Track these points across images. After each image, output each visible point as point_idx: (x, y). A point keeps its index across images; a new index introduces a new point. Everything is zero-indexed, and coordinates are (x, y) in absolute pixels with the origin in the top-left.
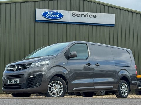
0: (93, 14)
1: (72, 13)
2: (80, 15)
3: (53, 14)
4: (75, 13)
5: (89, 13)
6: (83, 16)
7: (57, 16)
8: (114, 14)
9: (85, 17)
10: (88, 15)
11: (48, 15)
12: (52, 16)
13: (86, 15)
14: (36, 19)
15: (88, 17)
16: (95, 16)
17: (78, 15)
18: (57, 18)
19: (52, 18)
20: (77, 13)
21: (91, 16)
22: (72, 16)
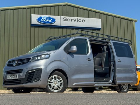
0: (82, 18)
1: (64, 18)
2: (71, 20)
3: (47, 19)
4: (66, 18)
5: (79, 18)
6: (73, 20)
7: (51, 21)
8: (101, 19)
9: (75, 21)
10: (77, 20)
11: (42, 20)
12: (45, 20)
13: (76, 19)
14: (32, 24)
15: (77, 21)
16: (84, 21)
17: (69, 20)
18: (50, 22)
19: (46, 22)
20: (68, 18)
21: (80, 21)
22: (64, 20)
